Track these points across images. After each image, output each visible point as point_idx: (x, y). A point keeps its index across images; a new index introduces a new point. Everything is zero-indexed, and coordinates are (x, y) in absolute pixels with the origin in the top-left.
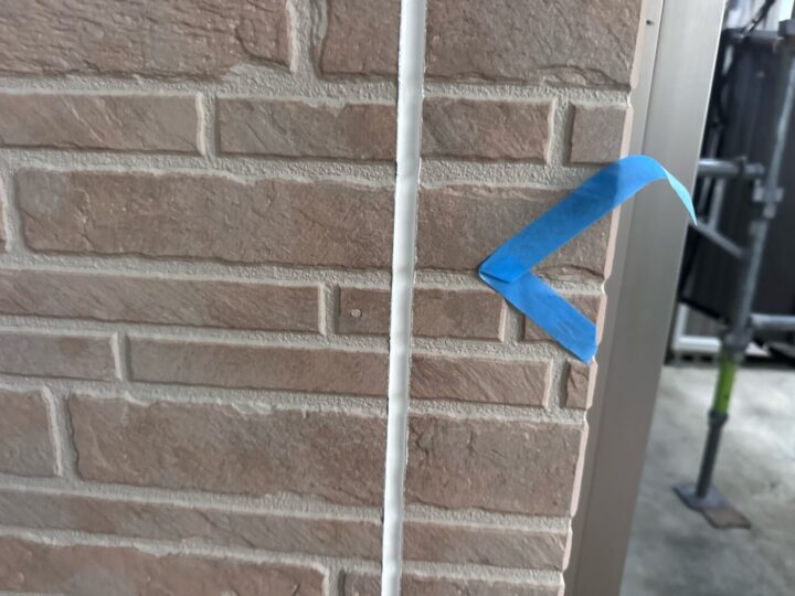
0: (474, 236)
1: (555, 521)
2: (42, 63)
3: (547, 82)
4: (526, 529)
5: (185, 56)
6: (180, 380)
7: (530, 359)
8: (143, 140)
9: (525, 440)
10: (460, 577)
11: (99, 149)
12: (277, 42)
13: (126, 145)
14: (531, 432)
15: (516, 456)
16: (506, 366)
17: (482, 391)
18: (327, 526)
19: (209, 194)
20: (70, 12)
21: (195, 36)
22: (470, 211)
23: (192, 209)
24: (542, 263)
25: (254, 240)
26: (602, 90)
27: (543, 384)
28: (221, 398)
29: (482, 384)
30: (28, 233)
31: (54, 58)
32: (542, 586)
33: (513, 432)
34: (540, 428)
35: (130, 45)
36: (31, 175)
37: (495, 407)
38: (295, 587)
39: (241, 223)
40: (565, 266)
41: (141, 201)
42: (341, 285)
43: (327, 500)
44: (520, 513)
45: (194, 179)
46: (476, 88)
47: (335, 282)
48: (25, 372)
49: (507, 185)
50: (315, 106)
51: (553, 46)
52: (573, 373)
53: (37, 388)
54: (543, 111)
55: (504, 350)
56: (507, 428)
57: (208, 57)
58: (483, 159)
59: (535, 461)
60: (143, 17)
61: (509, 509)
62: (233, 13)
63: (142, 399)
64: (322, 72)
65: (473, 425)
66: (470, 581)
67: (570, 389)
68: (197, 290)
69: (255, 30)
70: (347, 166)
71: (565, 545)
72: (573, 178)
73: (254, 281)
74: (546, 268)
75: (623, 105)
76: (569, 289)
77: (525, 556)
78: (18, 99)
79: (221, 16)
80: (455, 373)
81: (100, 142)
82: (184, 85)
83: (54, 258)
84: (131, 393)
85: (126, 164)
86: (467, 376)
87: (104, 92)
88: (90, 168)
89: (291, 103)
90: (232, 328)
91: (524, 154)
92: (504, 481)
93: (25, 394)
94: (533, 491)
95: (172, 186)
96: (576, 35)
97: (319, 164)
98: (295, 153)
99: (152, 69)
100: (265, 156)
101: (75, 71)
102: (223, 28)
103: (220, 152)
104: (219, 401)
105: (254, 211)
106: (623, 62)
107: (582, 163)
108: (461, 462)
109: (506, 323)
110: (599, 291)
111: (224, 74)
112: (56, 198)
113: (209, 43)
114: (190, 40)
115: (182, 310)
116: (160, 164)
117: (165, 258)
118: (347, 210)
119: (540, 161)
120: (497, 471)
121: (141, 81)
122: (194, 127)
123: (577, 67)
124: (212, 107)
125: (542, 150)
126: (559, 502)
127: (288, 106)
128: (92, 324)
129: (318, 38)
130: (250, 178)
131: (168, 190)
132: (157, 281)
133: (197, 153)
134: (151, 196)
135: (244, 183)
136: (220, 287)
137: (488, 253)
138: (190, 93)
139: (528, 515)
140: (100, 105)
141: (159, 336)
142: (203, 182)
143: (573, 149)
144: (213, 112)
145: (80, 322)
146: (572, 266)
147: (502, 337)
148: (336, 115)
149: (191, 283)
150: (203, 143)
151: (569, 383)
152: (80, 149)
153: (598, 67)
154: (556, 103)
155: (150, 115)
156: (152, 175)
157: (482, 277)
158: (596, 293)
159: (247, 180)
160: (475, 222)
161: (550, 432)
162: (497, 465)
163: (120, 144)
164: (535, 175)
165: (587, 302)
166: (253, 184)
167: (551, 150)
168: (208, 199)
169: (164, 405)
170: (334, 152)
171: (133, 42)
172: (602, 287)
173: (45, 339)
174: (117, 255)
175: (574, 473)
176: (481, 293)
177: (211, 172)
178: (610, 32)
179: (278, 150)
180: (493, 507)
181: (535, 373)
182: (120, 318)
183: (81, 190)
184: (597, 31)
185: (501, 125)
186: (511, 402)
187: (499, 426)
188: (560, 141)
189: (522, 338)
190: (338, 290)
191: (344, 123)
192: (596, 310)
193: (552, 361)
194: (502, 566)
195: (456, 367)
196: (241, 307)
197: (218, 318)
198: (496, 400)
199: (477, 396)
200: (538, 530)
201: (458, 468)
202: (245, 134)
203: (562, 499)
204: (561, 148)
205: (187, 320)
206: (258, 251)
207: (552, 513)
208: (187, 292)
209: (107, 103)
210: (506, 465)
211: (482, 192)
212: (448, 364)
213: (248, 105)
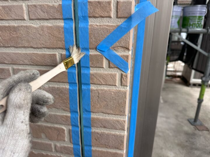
0: (95, 39)
1: (122, 116)
4: (114, 118)
7: (112, 73)
8: (12, 17)
9: (112, 94)
10: (99, 131)
11: (2, 20)
13: (8, 18)
14: (114, 92)
15: (110, 99)
16: (105, 75)
17: (100, 81)
18: (65, 117)
19: (28, 30)
22: (93, 32)
23: (25, 34)
24: (113, 46)
25: (40, 42)
27: (115, 79)
29: (100, 79)
32: (120, 134)
33: (109, 92)
34: (116, 91)
37: (104, 86)
38: (58, 133)
39: (36, 37)
40: (119, 47)
41: (12, 32)
42: (62, 53)
43: (64, 110)
44: (113, 114)
45: (24, 26)
47: (61, 52)
49: (102, 24)
50: (51, 5)
52: (123, 76)
54: (109, 3)
55: (105, 70)
56: (107, 91)
58: (95, 17)
59: (115, 100)
61: (109, 113)
65: (99, 91)
66: (101, 132)
67: (123, 80)
68: (28, 55)
70: (61, 21)
71: (125, 123)
72: (120, 22)
73: (41, 53)
74: (114, 48)
76: (120, 53)
77: (115, 126)
80: (93, 77)
81: (2, 18)
82: (20, 2)
85: (8, 23)
86: (96, 77)
87: (1, 5)
91: (105, 15)
92: (108, 106)
94: (115, 108)
95: (19, 28)
97: (54, 20)
98: (48, 18)
100: (40, 19)
103: (30, 19)
105: (39, 34)
107: (121, 17)
108: (96, 100)
109: (105, 63)
110: (129, 53)
115: (25, 60)
116: (16, 23)
117: (20, 47)
118: (61, 33)
119: (110, 17)
120: (106, 103)
121: (10, 1)
122: (23, 13)
124: (27, 7)
125: (110, 14)
126: (122, 111)
127: (45, 6)
128: (5, 65)
130: (38, 25)
131: (19, 30)
132: (18, 53)
133: (24, 20)
134: (15, 31)
135: (36, 27)
136: (33, 54)
137: (99, 43)
139: (115, 115)
140: (1, 8)
141: (20, 67)
142: (26, 27)
143: (118, 13)
144: (28, 9)
146: (121, 47)
147: (104, 67)
149: (26, 54)
150: (26, 17)
151: (122, 79)
154: (113, 1)
155: (12, 10)
156: (14, 26)
157: (98, 50)
159: (37, 26)
160: (94, 35)
161: (118, 92)
162: (106, 101)
163: (6, 18)
164: (109, 21)
165: (125, 57)
166: (38, 27)
167: (113, 14)
168: (28, 31)
170: (57, 17)
174: (8, 47)
175: (125, 103)
176: (98, 55)
177: (28, 24)
179: (44, 18)
180: (105, 112)
181: (113, 76)
182: (11, 63)
185: (99, 7)
186: (108, 84)
187: (105, 91)
188: (115, 11)
189: (110, 67)
190: (61, 55)
191: (59, 9)
192: (128, 59)
193: (118, 73)
194: (109, 129)
195: (93, 75)
196: (38, 59)
197: (33, 63)
198: (104, 84)
199: (99, 83)
200: (118, 119)
201: (95, 102)
202: (35, 14)
203: (123, 110)
204: (115, 13)
205: (26, 63)
206: (41, 44)
207: (121, 114)
208: (26, 56)
209: (3, 8)
210: (108, 101)
211: (96, 26)
212: (91, 74)
213: (35, 6)
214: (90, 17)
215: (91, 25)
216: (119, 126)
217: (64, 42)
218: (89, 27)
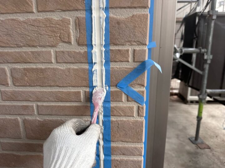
0: (115, 78)
1: (139, 143)
2: (17, 45)
3: (128, 45)
4: (132, 146)
5: (48, 42)
6: (50, 114)
7: (130, 105)
8: (40, 60)
9: (130, 124)
10: (118, 158)
11: (30, 63)
12: (69, 38)
13: (36, 62)
14: (132, 122)
15: (128, 128)
16: (124, 107)
17: (119, 113)
20: (22, 34)
21: (50, 38)
22: (114, 73)
23: (51, 75)
24: (131, 84)
25: (65, 81)
26: (140, 45)
27: (133, 111)
28: (60, 118)
29: (120, 112)
30: (14, 82)
31: (19, 43)
32: (138, 160)
34: (135, 121)
35: (36, 40)
36: (15, 69)
37: (123, 117)
39: (63, 77)
40: (136, 84)
41: (39, 74)
42: (86, 90)
44: (131, 142)
45: (51, 68)
46: (113, 46)
47: (84, 90)
48: (14, 114)
49: (121, 67)
50: (78, 52)
51: (129, 37)
52: (140, 108)
53: (16, 117)
54: (128, 51)
55: (124, 104)
56: (126, 122)
57: (53, 42)
58: (116, 62)
59: (133, 129)
60: (39, 34)
61: (128, 141)
62: (59, 32)
63: (41, 119)
64: (79, 44)
65: (118, 121)
66: (121, 159)
67: (140, 112)
68: (53, 93)
69: (63, 36)
70: (86, 64)
71: (142, 149)
72: (136, 65)
73: (66, 90)
74: (131, 85)
75: (145, 48)
76: (137, 89)
77: (133, 153)
78: (11, 53)
79: (56, 33)
80: (113, 109)
81: (30, 61)
82: (48, 48)
83: (20, 87)
84: (39, 118)
85: (36, 66)
86: (116, 110)
87: (31, 50)
88: (28, 67)
89: (72, 51)
90: (61, 101)
91: (124, 60)
92: (126, 135)
93: (14, 119)
94: (133, 136)
95: (47, 70)
96: (134, 34)
97: (80, 64)
98: (74, 62)
99: (41, 45)
100: (67, 63)
101: (24, 46)
102: (56, 36)
103: (57, 62)
104: (59, 119)
105: (65, 75)
106: (144, 39)
107: (137, 62)
108: (116, 130)
109: (124, 97)
110: (144, 89)
111: (57, 45)
112: (20, 74)
113: (54, 39)
114: (49, 38)
115: (50, 98)
116: (44, 66)
117: (46, 86)
118: (86, 74)
119: (128, 61)
120: (125, 132)
121: (39, 48)
122: (51, 57)
123: (134, 41)
124: (55, 53)
125: (128, 59)
127: (72, 52)
128: (29, 102)
129: (77, 37)
132: (43, 92)
133: (52, 63)
134: (42, 73)
135: (63, 69)
136: (58, 92)
137: (119, 82)
138: (50, 50)
139: (133, 142)
140: (30, 53)
141: (45, 104)
142: (54, 69)
143: (135, 59)
144: (55, 54)
145: (26, 102)
146: (137, 84)
147: (123, 101)
148: (83, 53)
149: (52, 92)
150: (53, 60)
151: (139, 110)
152: (25, 63)
153: (139, 41)
154: (130, 49)
155: (41, 55)
156: (42, 68)
157: (118, 87)
158: (143, 90)
160: (115, 75)
162: (124, 131)
164: (127, 64)
165: (141, 92)
166: (65, 69)
167: (130, 59)
168: (55, 73)
169: (47, 120)
170: (83, 61)
171: (37, 39)
172: (145, 88)
173: (18, 106)
174: (34, 86)
175: (142, 132)
176: (118, 91)
177: (55, 67)
178: (141, 33)
179: (70, 61)
180: (124, 141)
181: (131, 109)
182: (36, 100)
183: (26, 72)
184: (138, 33)
185: (119, 54)
186: (127, 116)
187: (124, 121)
188: (132, 57)
189: (128, 101)
190: (85, 92)
191: (84, 55)
192: (144, 94)
193: (135, 106)
194: (128, 155)
195: (113, 108)
196: (63, 97)
197: (58, 99)
198: (123, 115)
199: (119, 114)
200: (135, 146)
201: (115, 132)
202: (63, 58)
203: (140, 138)
204: (133, 58)
205: (51, 100)
206: (67, 84)
207: (138, 142)
208: (51, 94)
209: (31, 53)
210: (127, 130)
211: (116, 68)
212: (111, 107)
213: (63, 52)
214: (111, 61)
215: (112, 68)
216: (137, 152)
217: (88, 81)
218: (110, 69)
